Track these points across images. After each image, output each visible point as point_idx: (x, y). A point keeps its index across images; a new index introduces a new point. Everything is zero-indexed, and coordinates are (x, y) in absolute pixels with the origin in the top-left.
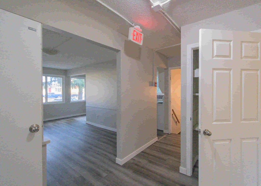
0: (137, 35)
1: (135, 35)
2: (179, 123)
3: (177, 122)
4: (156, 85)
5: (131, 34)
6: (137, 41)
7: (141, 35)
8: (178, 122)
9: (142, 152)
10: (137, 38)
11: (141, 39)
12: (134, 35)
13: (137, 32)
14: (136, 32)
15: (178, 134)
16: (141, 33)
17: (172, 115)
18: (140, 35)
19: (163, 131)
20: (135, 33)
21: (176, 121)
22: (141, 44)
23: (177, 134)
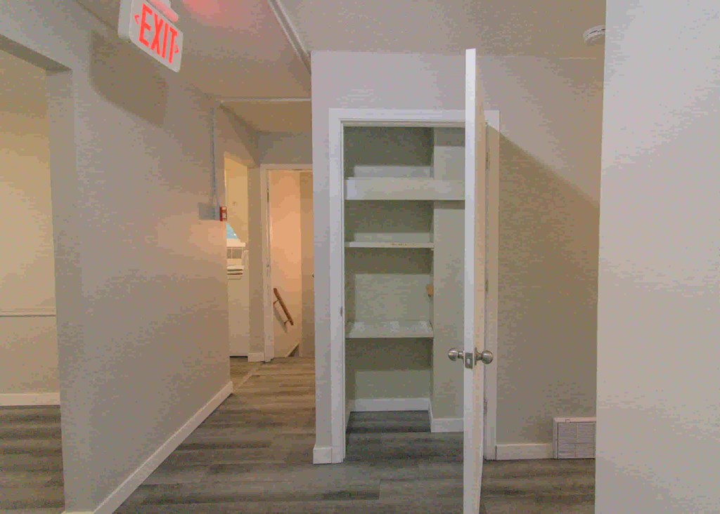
0: (158, 27)
1: (149, 28)
2: (292, 324)
3: (285, 323)
4: (224, 216)
5: (132, 18)
6: (158, 52)
7: (174, 33)
8: (288, 324)
9: (181, 447)
10: (156, 41)
11: (175, 49)
12: (145, 26)
13: (156, 16)
14: (153, 16)
15: (289, 356)
16: (175, 28)
17: (274, 303)
18: (170, 34)
19: (247, 357)
20: (150, 20)
21: (286, 319)
22: (176, 66)
23: (286, 356)
